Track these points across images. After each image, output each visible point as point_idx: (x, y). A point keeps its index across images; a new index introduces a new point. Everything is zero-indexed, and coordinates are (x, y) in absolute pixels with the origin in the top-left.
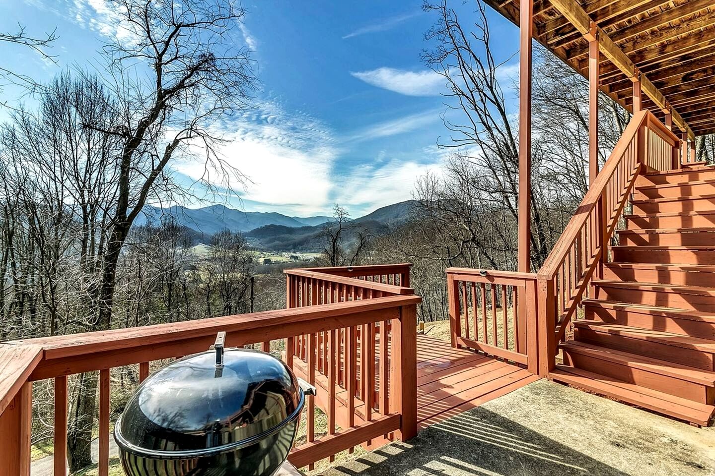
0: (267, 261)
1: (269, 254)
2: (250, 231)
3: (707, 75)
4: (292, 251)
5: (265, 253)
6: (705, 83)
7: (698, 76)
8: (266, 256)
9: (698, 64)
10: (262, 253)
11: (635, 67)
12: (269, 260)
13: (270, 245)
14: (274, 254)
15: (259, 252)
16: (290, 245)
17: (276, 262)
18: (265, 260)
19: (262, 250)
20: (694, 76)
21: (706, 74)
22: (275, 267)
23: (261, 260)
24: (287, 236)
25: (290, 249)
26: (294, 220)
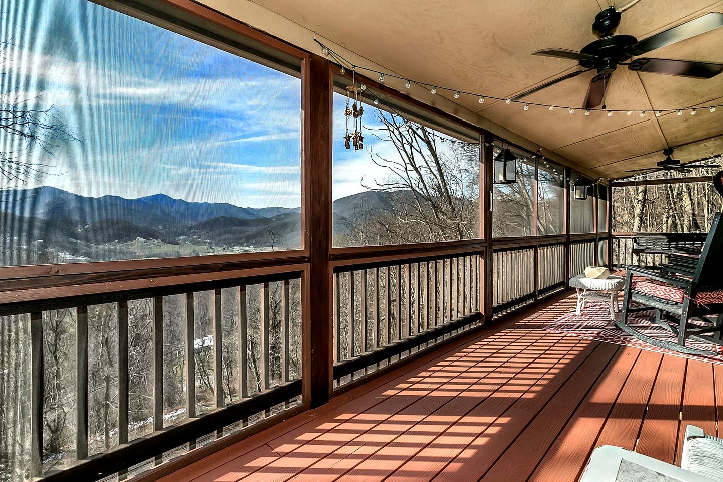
1: (219, 248)
2: (198, 223)
4: (245, 245)
5: (214, 247)
8: (216, 251)
13: (220, 238)
14: (224, 249)
15: (207, 247)
16: (242, 238)
19: (211, 244)
24: (239, 228)
25: (243, 243)
26: (248, 211)
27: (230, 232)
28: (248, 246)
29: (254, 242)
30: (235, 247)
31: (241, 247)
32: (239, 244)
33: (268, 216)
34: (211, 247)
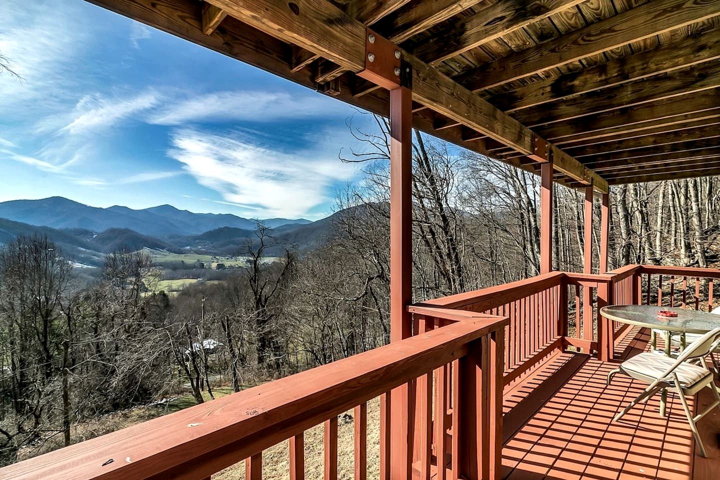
0: (220, 266)
1: (223, 258)
2: (201, 234)
3: (606, 82)
5: (218, 257)
6: (606, 102)
7: (585, 82)
8: (220, 261)
9: (575, 42)
10: (215, 257)
11: (368, 35)
12: (222, 264)
13: (223, 248)
14: (228, 259)
15: (211, 257)
16: (245, 249)
17: (231, 267)
18: (218, 265)
19: (215, 255)
20: (576, 82)
21: (603, 77)
22: (229, 272)
23: (214, 265)
27: (232, 243)
30: (239, 257)
31: (244, 258)
33: (270, 227)
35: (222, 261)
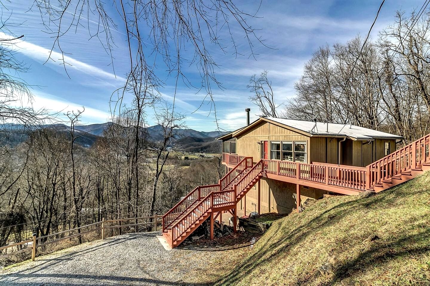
0: (186, 158)
5: (185, 153)
13: (188, 148)
14: (190, 154)
15: (181, 153)
16: (199, 149)
17: (191, 159)
23: (183, 157)
24: (198, 143)
25: (200, 151)
26: (202, 133)
27: (192, 145)
28: (202, 153)
29: (205, 150)
30: (196, 153)
31: (199, 153)
32: (197, 151)
33: (213, 136)
34: (183, 153)
35: (187, 155)
